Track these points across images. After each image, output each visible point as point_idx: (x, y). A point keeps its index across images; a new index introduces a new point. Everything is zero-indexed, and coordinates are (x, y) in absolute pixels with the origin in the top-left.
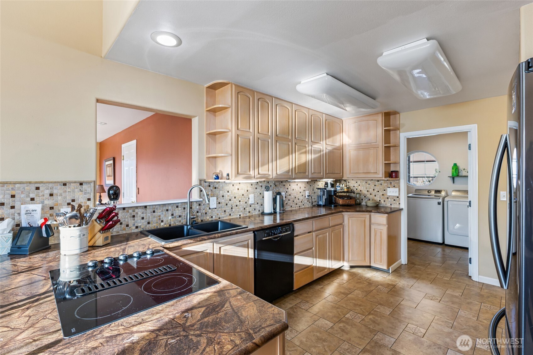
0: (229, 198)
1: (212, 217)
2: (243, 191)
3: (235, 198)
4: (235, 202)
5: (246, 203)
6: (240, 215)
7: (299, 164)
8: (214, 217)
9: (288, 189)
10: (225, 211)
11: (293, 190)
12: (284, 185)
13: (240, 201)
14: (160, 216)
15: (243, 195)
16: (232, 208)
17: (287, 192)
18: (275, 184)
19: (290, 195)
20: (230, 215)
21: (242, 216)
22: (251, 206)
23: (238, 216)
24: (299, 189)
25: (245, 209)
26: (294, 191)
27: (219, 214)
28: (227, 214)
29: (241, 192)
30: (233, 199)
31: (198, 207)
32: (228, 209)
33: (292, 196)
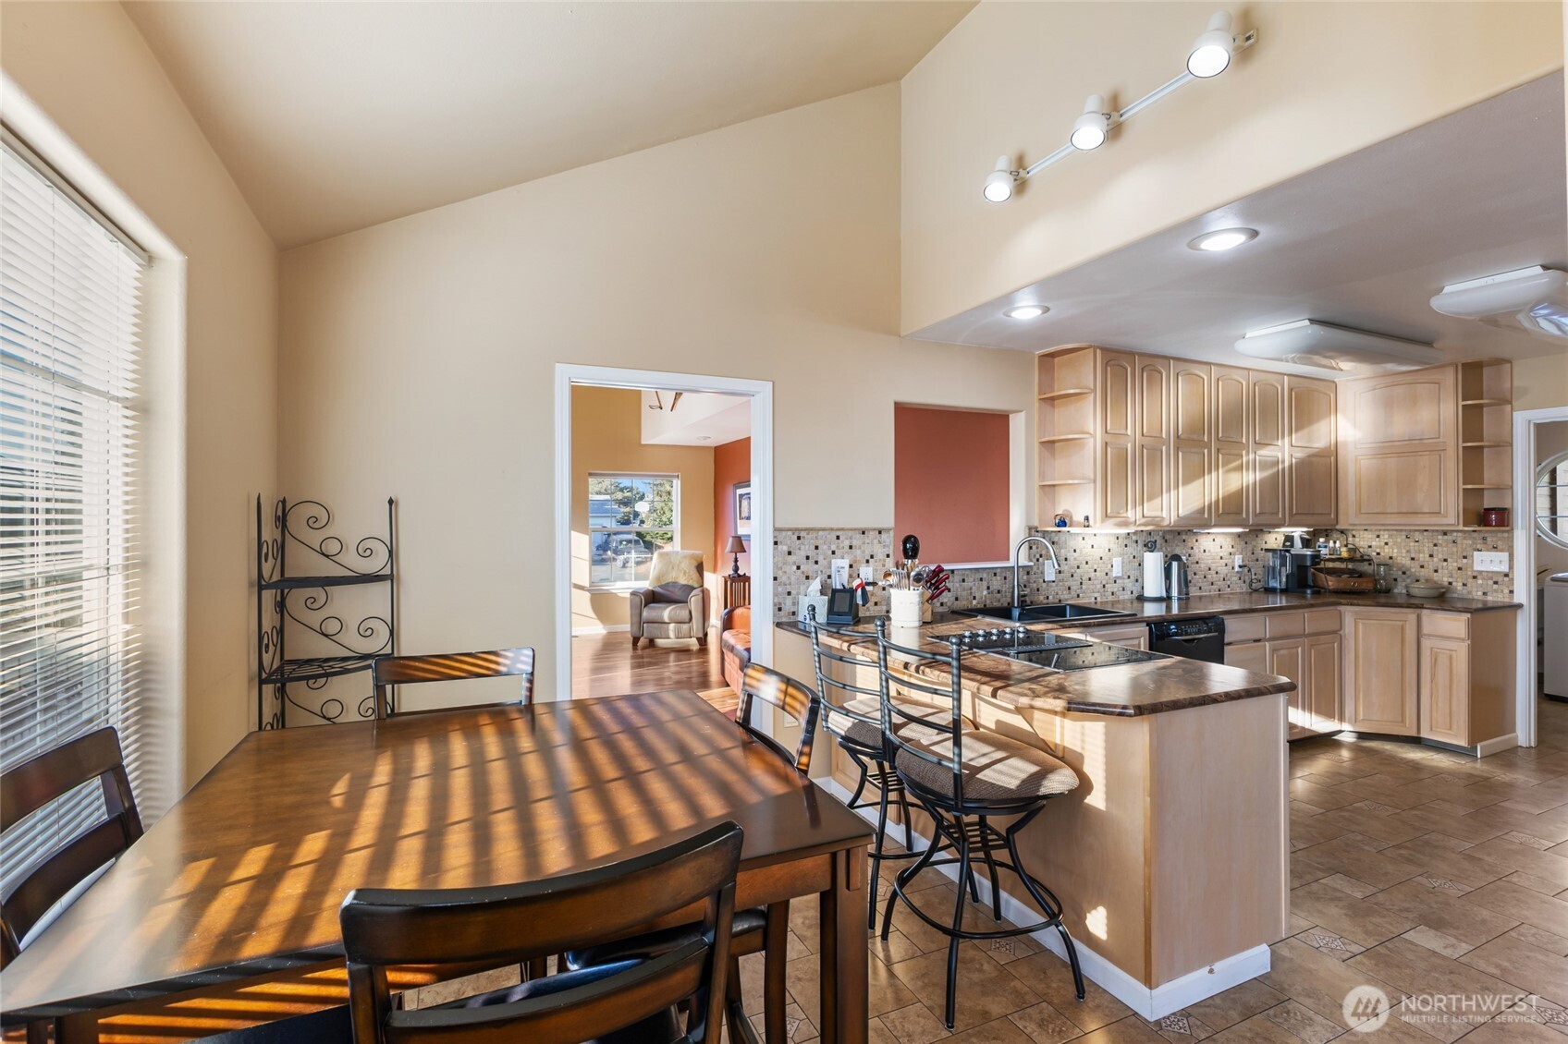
0: (1076, 563)
1: (1048, 598)
2: (1101, 550)
3: (1087, 563)
4: (1086, 571)
5: (1107, 574)
6: (1096, 599)
7: (1226, 494)
8: (1051, 597)
9: (1192, 548)
10: (1069, 588)
11: (1205, 551)
12: (1184, 541)
13: (1095, 571)
14: (971, 589)
15: (1101, 558)
16: (1081, 583)
17: (1190, 555)
18: (1164, 538)
19: (1197, 563)
20: (1078, 596)
21: (1099, 599)
22: (1115, 582)
23: (1093, 599)
24: (1219, 550)
25: (1104, 586)
26: (1207, 553)
27: (1060, 593)
28: (1074, 594)
29: (1098, 552)
30: (1083, 566)
31: (1025, 577)
32: (1075, 585)
33: (1202, 566)
